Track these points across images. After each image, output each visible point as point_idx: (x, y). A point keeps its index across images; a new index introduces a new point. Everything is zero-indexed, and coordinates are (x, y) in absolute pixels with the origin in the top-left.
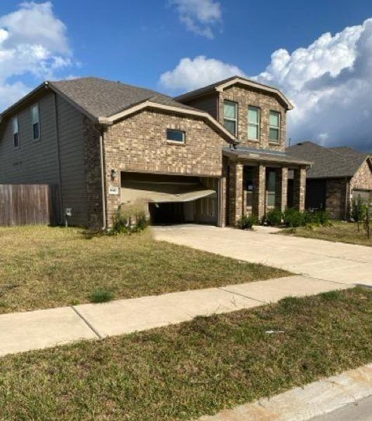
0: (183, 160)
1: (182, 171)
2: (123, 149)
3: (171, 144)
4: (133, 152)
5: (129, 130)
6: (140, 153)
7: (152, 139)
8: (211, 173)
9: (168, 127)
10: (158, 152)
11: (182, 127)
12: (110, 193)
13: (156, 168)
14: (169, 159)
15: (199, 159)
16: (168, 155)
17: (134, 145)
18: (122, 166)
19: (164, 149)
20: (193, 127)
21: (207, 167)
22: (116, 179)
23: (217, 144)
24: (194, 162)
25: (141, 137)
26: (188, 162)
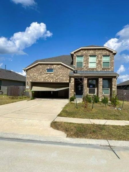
0: (52, 78)
1: (52, 81)
2: (32, 76)
3: (48, 73)
4: (35, 76)
5: (33, 71)
6: (37, 77)
7: (41, 72)
8: (64, 81)
9: (47, 68)
10: (43, 76)
11: (52, 68)
12: (27, 88)
13: (42, 81)
14: (47, 78)
15: (59, 77)
16: (46, 77)
17: (35, 75)
18: (31, 80)
19: (45, 75)
20: (57, 67)
21: (62, 79)
22: (29, 84)
23: (67, 72)
24: (56, 78)
25: (38, 72)
26: (54, 78)
